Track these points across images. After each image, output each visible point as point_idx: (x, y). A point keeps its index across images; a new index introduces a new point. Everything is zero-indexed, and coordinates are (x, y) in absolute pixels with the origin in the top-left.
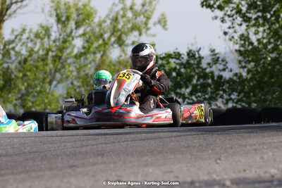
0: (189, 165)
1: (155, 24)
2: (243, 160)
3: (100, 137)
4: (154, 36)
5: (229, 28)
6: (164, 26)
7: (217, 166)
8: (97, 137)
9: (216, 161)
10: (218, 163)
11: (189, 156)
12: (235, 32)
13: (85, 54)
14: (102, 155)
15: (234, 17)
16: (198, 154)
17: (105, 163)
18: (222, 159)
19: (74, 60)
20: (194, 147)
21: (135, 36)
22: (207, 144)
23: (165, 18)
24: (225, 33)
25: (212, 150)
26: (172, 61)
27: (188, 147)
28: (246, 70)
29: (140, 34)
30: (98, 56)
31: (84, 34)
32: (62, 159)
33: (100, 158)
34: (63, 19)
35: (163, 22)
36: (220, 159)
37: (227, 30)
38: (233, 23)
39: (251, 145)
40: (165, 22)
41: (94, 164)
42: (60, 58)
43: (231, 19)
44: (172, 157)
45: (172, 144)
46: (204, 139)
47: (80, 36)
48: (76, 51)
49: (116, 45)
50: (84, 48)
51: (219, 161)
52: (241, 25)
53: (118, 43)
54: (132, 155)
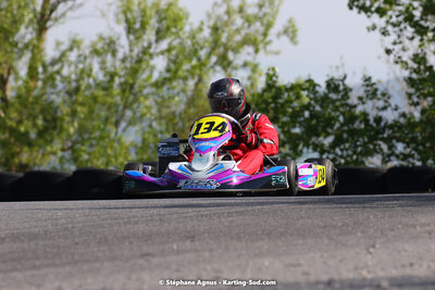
0: (326, 255)
1: (278, 35)
2: (409, 247)
3: (190, 210)
4: (277, 53)
5: (395, 43)
6: (293, 39)
7: (369, 256)
8: (185, 210)
9: (368, 249)
10: (370, 253)
11: (326, 241)
12: (404, 50)
13: (170, 80)
14: (192, 238)
15: (402, 26)
16: (340, 238)
17: (196, 251)
18: (377, 246)
19: (154, 90)
20: (335, 227)
21: (249, 54)
22: (355, 223)
23: (293, 26)
24: (388, 52)
25: (362, 232)
26: (304, 93)
27: (325, 227)
28: (419, 108)
29: (257, 51)
30: (191, 83)
31: (169, 50)
32: (131, 243)
33: (188, 243)
34: (137, 26)
35: (290, 32)
36: (374, 246)
37: (390, 47)
38: (399, 36)
39: (422, 225)
40: (294, 32)
41: (178, 252)
42: (132, 86)
43: (397, 29)
44: (301, 242)
45: (301, 221)
46: (351, 215)
47: (162, 53)
48: (156, 76)
49: (218, 68)
50: (168, 70)
51: (372, 250)
52: (412, 39)
53: (221, 64)
54: (239, 239)
